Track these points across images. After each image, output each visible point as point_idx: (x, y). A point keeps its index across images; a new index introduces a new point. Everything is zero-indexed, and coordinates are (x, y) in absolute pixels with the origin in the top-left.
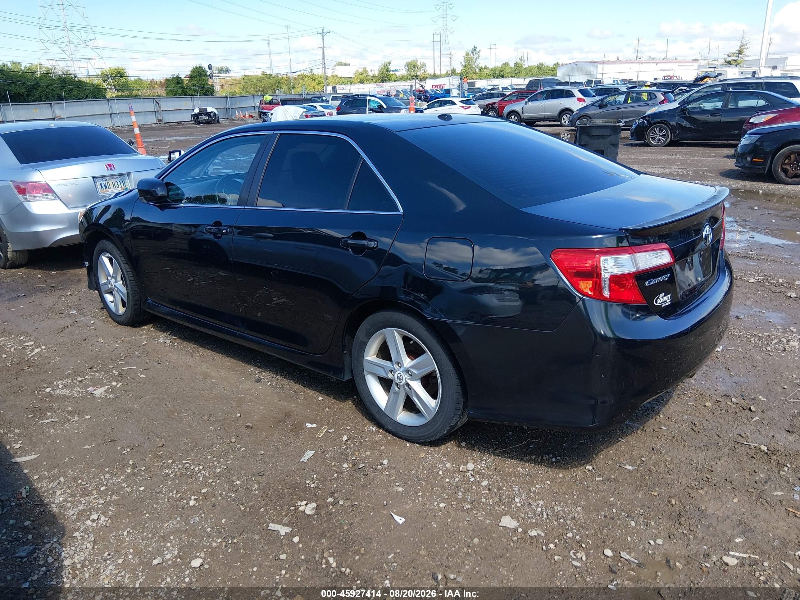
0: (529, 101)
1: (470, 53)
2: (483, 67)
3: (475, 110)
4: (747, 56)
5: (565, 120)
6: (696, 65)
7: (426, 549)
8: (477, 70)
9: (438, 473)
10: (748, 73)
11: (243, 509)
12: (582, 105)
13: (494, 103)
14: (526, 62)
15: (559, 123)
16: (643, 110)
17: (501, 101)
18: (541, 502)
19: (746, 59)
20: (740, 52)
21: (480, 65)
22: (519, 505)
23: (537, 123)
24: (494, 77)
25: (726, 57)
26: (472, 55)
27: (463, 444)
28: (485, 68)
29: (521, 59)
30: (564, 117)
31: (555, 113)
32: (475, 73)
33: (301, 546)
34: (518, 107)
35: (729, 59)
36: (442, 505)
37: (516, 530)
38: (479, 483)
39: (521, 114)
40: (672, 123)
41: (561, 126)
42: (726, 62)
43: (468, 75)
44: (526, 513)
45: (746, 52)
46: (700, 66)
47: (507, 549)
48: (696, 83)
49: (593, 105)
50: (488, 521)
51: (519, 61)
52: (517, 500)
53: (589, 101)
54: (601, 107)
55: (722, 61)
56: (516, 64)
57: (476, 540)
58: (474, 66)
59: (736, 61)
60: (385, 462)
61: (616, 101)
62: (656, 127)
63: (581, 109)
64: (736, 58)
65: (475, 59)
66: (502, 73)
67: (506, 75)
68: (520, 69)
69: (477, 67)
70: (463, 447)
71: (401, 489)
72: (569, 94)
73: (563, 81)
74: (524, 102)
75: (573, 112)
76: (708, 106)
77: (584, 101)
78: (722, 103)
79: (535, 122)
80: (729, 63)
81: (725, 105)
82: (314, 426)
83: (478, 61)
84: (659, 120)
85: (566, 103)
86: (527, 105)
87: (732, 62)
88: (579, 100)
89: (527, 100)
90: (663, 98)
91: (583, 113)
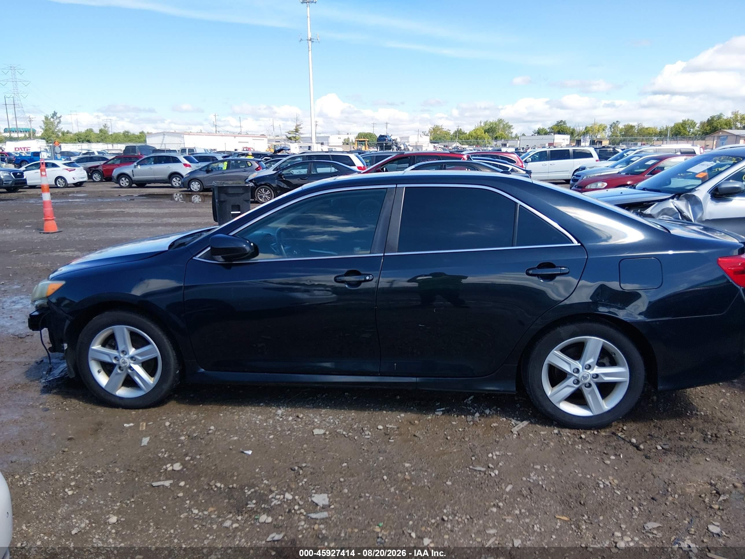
0: (137, 165)
1: (49, 118)
2: (66, 131)
3: (81, 172)
4: (302, 134)
5: (176, 182)
6: (266, 140)
7: (277, 459)
8: (60, 135)
9: (256, 423)
10: (305, 147)
11: (119, 483)
12: (188, 170)
13: (98, 166)
14: (110, 129)
15: (170, 185)
16: (245, 175)
17: (104, 164)
18: (331, 417)
19: (302, 136)
20: (297, 131)
21: (62, 130)
22: (318, 422)
23: (148, 185)
24: (79, 142)
25: (287, 134)
26: (52, 120)
27: (262, 404)
28: (68, 132)
29: (105, 126)
30: (174, 179)
31: (165, 176)
32: (58, 137)
33: (188, 486)
34: (127, 170)
35: (289, 136)
36: (271, 437)
37: (325, 434)
38: (287, 420)
39: (132, 176)
40: (274, 185)
41: (172, 187)
42: (287, 137)
43: (49, 139)
44: (325, 425)
45: (301, 131)
46: (269, 140)
47: (326, 444)
48: (275, 154)
49: (200, 170)
50: (306, 435)
51: (103, 128)
52: (316, 420)
53: (194, 167)
54: (208, 171)
55: (284, 137)
56: (101, 131)
57: (305, 446)
58: (56, 130)
59: (295, 137)
60: (212, 428)
61: (219, 168)
62: (262, 188)
63: (191, 173)
64: (295, 135)
65: (56, 123)
66: (88, 138)
67: (92, 140)
68: (106, 135)
69: (59, 131)
70: (262, 406)
71: (236, 438)
72: (176, 160)
73: (158, 148)
74: (133, 165)
75: (182, 176)
76: (295, 172)
77: (190, 166)
78: (307, 170)
79: (146, 184)
80: (290, 139)
81: (309, 171)
82: (132, 424)
83: (60, 126)
84: (263, 183)
85: (173, 167)
86: (136, 169)
87: (292, 138)
88: (185, 165)
89: (135, 164)
90: (258, 166)
91: (193, 176)
